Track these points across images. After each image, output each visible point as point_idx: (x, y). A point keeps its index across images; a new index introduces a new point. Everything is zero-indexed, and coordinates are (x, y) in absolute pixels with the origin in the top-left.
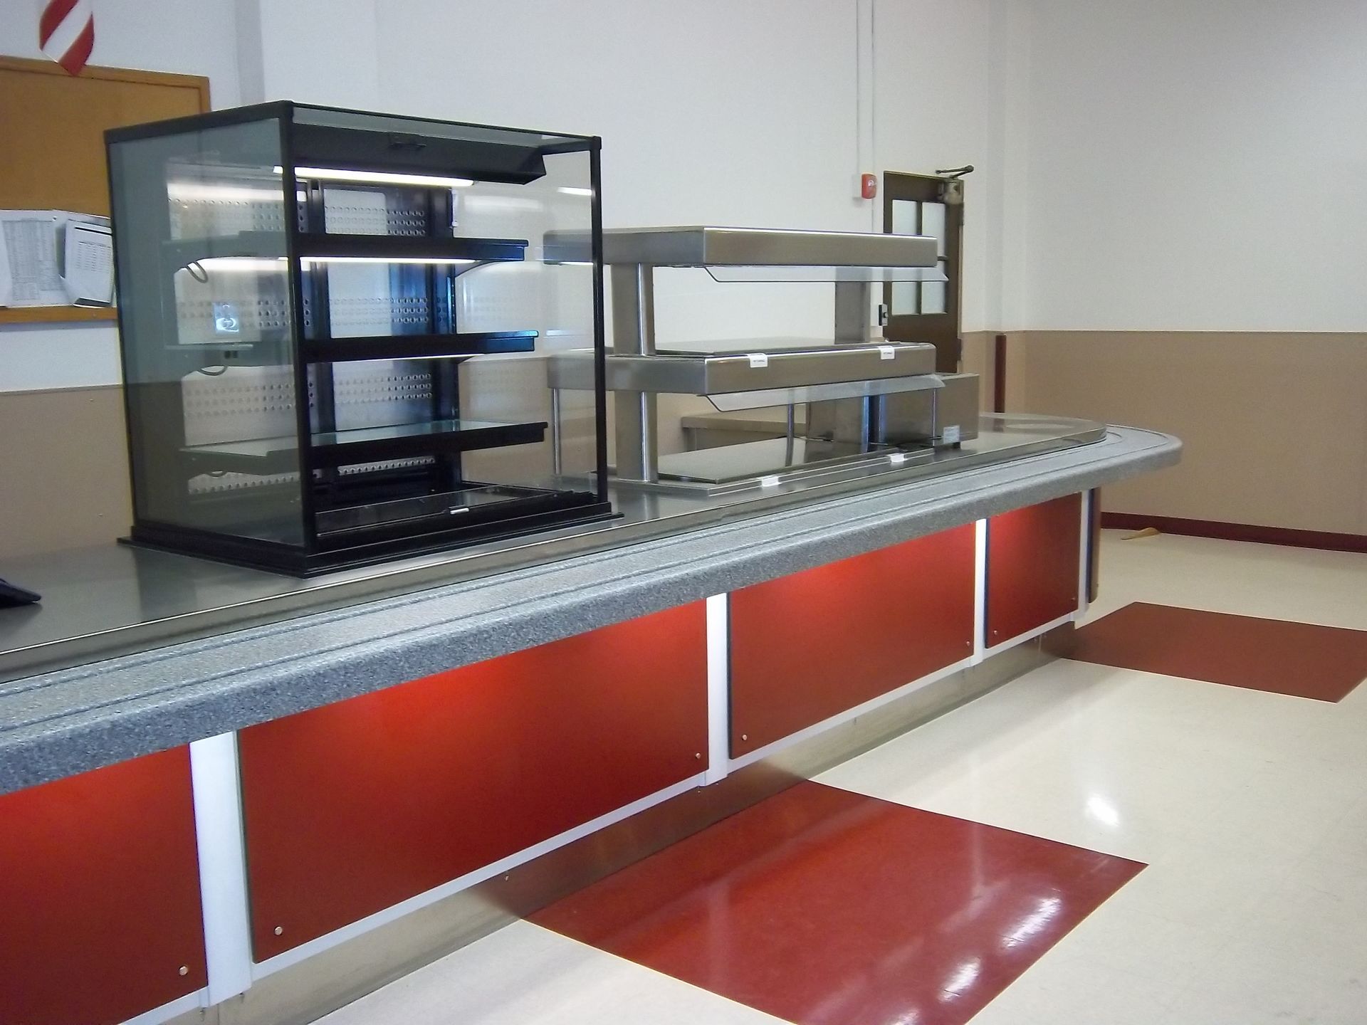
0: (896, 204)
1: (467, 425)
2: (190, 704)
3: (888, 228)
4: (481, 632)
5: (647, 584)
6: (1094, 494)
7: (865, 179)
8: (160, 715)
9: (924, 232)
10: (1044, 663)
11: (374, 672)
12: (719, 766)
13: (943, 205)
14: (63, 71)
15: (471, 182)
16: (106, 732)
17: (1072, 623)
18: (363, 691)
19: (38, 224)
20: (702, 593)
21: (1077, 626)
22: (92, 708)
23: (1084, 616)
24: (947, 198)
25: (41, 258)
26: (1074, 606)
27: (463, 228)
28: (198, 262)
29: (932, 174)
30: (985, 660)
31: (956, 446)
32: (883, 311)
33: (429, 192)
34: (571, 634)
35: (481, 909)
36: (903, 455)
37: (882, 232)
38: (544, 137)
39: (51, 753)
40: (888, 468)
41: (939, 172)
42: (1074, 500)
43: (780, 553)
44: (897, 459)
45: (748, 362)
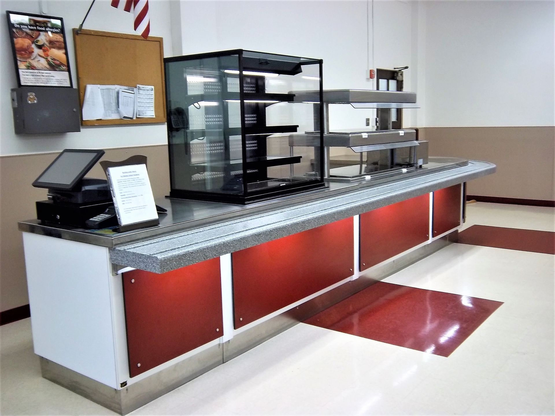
0: (380, 80)
1: (269, 158)
2: (241, 238)
3: (378, 88)
4: (309, 220)
5: (350, 207)
6: (465, 184)
7: (371, 71)
8: (234, 241)
9: (390, 90)
10: (448, 245)
11: (284, 231)
12: (356, 275)
13: (396, 81)
14: (143, 38)
15: (278, 74)
16: (222, 245)
17: (457, 230)
18: (281, 237)
19: (111, 90)
20: (364, 211)
21: (459, 231)
22: (215, 238)
23: (462, 228)
24: (398, 78)
25: (112, 102)
26: (458, 224)
27: (269, 90)
28: (198, 102)
29: (392, 69)
30: (432, 242)
31: (421, 166)
32: (377, 120)
33: (257, 78)
34: (331, 222)
35: (286, 320)
36: (406, 169)
37: (376, 90)
38: (302, 59)
39: (210, 250)
40: (402, 173)
41: (395, 68)
42: (459, 186)
43: (385, 199)
44: (404, 170)
45: (362, 136)
